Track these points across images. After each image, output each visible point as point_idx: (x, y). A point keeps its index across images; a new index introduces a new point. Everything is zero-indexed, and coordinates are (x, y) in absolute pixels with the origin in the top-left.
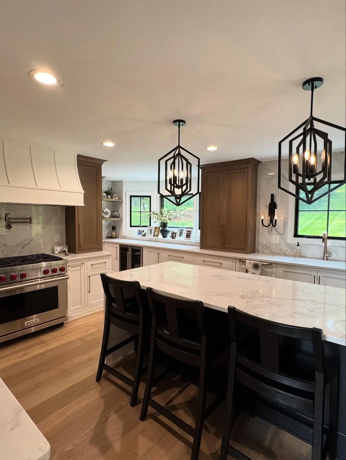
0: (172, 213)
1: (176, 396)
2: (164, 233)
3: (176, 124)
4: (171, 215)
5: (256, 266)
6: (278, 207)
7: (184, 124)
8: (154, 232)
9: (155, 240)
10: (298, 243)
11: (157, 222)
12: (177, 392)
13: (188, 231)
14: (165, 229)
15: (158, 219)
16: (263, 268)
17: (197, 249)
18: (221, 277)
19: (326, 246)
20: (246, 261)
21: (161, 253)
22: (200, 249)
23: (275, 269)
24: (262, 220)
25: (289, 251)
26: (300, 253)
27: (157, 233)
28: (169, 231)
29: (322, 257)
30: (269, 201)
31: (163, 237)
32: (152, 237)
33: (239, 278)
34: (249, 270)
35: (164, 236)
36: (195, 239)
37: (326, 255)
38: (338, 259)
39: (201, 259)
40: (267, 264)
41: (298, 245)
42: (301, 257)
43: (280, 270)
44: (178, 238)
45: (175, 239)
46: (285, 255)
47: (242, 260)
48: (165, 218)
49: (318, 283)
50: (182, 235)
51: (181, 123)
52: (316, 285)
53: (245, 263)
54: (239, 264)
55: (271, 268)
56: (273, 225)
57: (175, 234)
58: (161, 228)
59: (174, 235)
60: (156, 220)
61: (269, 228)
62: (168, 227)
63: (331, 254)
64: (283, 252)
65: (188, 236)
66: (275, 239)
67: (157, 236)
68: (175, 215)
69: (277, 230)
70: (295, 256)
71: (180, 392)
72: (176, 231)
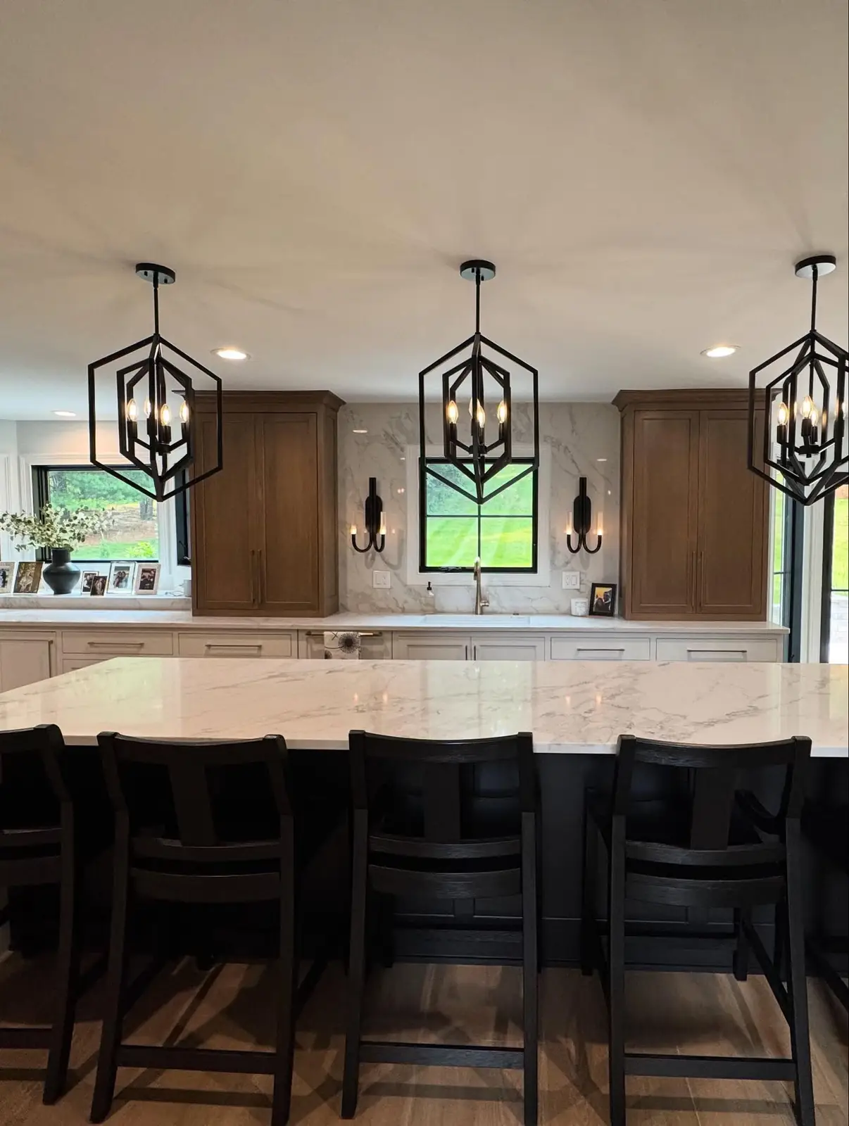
0: (84, 518)
1: (192, 1010)
2: (60, 579)
3: (146, 274)
4: (83, 525)
5: (348, 643)
6: (385, 506)
7: (169, 279)
8: (18, 579)
9: (24, 603)
10: (429, 583)
11: (28, 546)
12: (190, 1000)
13: (144, 571)
14: (63, 567)
15: (32, 538)
16: (363, 646)
17: (184, 618)
18: (287, 676)
19: (479, 585)
20: (325, 633)
21: (58, 640)
22: (194, 615)
23: (388, 644)
24: (354, 536)
25: (411, 603)
26: (434, 606)
27: (30, 582)
28: (76, 574)
29: (472, 608)
30: (365, 494)
31: (55, 594)
32: (12, 594)
33: (330, 672)
34: (332, 653)
35: (60, 588)
36: (168, 591)
37: (480, 605)
38: (500, 610)
39: (202, 642)
40: (372, 634)
41: (429, 589)
42: (436, 612)
43: (400, 644)
44: (112, 592)
45: (103, 594)
46: (404, 611)
47: (313, 633)
48: (62, 535)
49: (473, 658)
50: (126, 581)
51: (161, 276)
52: (470, 662)
53: (323, 639)
54: (305, 642)
55: (382, 644)
56: (376, 548)
57: (101, 580)
58: (45, 566)
59: (99, 584)
60: (27, 540)
61: (369, 554)
62: (73, 562)
63: (488, 602)
64: (400, 605)
65: (147, 582)
66: (381, 578)
67: (34, 588)
68: (98, 525)
69: (386, 558)
70: (424, 612)
71: (201, 997)
72: (102, 570)
